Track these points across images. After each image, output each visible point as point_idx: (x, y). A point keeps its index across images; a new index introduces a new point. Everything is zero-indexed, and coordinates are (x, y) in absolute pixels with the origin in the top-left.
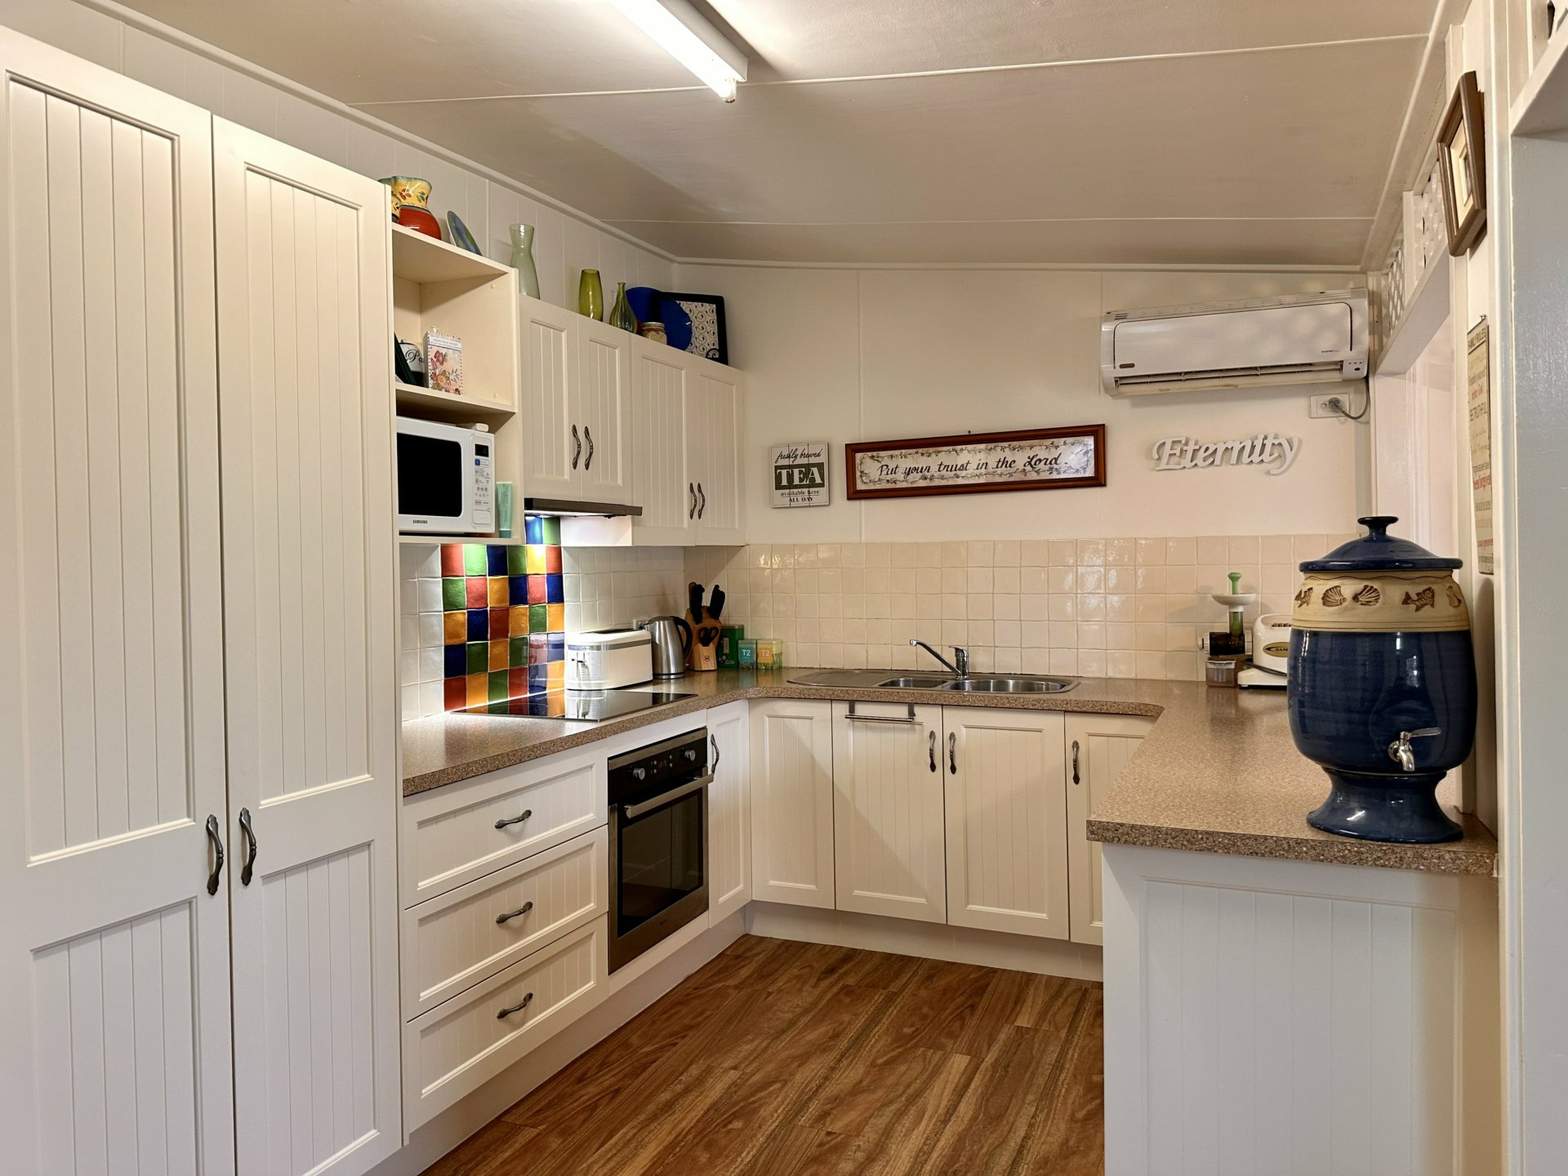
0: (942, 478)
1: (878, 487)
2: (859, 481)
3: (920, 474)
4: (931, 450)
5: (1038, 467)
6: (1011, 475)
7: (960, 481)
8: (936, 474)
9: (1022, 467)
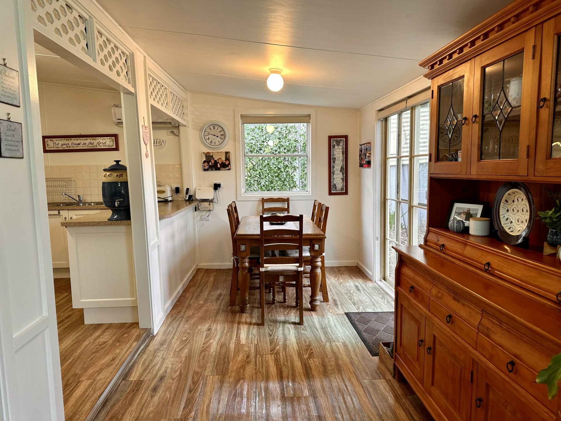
0: (73, 147)
1: (53, 149)
2: (47, 147)
3: (66, 146)
4: (69, 139)
5: (100, 145)
6: (93, 147)
7: (78, 148)
8: (71, 146)
9: (96, 145)
